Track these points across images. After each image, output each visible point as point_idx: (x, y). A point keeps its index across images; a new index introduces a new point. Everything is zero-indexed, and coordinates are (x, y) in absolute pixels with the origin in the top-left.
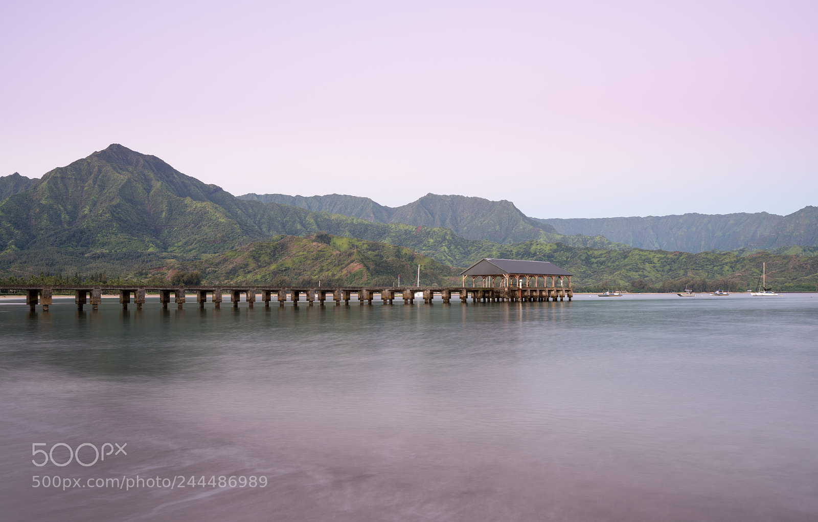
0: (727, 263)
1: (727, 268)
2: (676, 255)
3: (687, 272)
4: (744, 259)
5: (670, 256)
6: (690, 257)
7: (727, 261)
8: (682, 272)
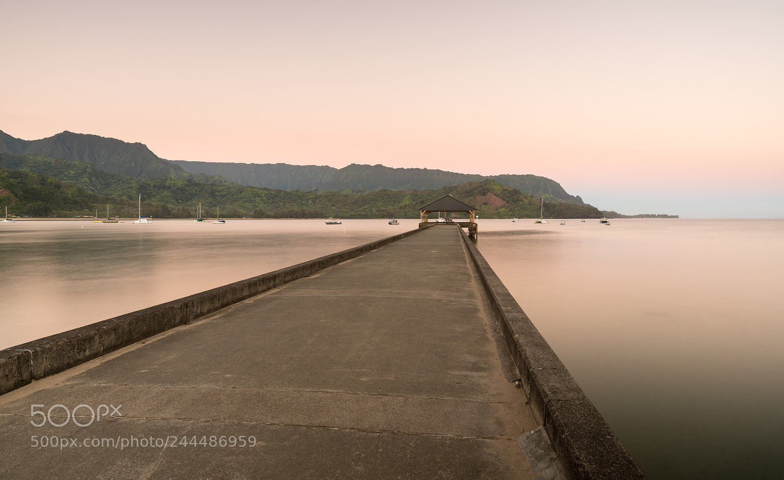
0: (310, 198)
1: (310, 202)
2: (277, 192)
3: (285, 204)
4: (320, 196)
5: (273, 193)
6: (286, 193)
7: (310, 197)
8: (282, 204)
